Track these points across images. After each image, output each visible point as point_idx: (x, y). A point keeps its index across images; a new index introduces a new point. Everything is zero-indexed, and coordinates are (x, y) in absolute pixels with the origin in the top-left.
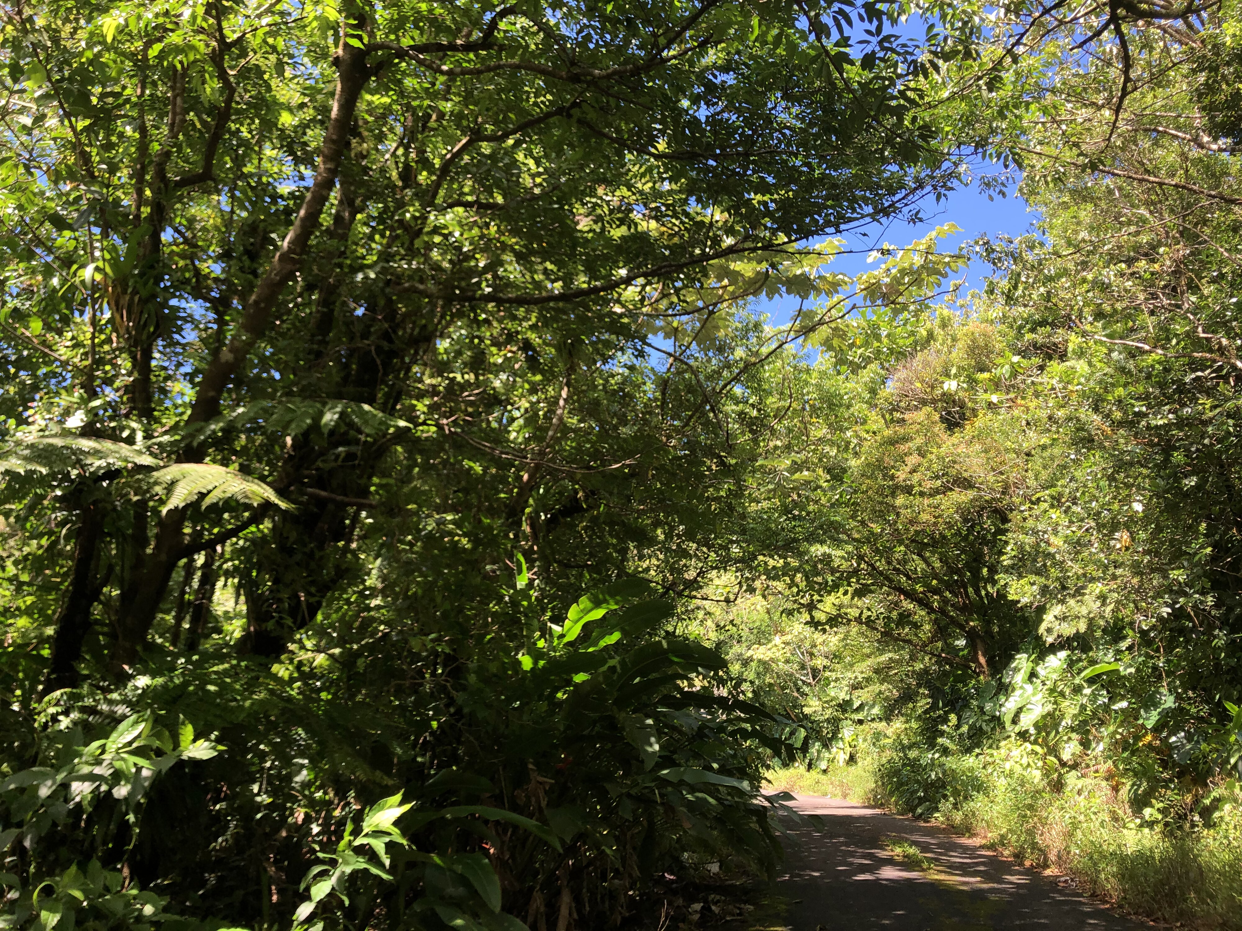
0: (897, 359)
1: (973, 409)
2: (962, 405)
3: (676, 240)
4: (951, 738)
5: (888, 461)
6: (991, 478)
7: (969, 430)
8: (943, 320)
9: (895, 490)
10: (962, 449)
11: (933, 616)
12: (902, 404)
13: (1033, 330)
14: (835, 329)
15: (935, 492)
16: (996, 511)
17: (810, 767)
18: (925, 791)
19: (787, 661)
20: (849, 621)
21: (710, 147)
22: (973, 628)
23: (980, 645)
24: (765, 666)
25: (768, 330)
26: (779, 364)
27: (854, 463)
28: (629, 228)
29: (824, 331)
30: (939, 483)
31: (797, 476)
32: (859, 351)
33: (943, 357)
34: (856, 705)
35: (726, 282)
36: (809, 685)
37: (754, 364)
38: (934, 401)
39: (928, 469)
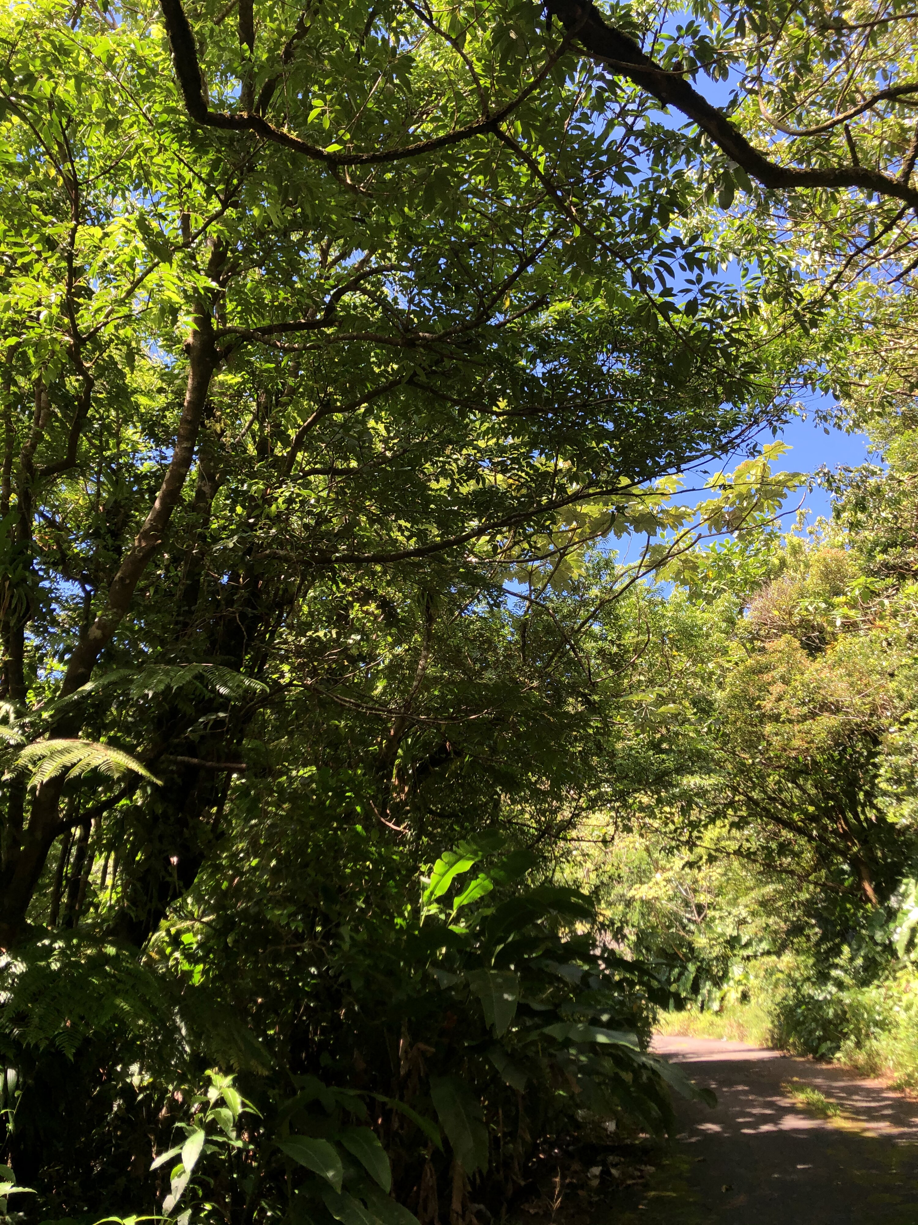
0: (752, 589)
1: (833, 634)
2: (822, 630)
3: (524, 491)
4: (846, 971)
5: (753, 691)
6: (857, 700)
7: (830, 655)
8: (793, 547)
9: (763, 719)
10: (826, 674)
11: (814, 844)
12: (762, 633)
13: (884, 551)
14: (685, 561)
15: (804, 718)
16: (866, 733)
17: (702, 1009)
18: (824, 1029)
19: (670, 900)
20: (728, 854)
21: (549, 401)
22: (855, 854)
23: (864, 872)
24: (648, 905)
25: (619, 568)
26: (634, 599)
27: (719, 695)
28: (478, 483)
29: (674, 563)
30: (805, 710)
31: (663, 709)
32: (713, 584)
33: (798, 585)
34: (744, 941)
35: (574, 524)
36: (694, 922)
37: (609, 601)
38: (793, 628)
39: (794, 696)
